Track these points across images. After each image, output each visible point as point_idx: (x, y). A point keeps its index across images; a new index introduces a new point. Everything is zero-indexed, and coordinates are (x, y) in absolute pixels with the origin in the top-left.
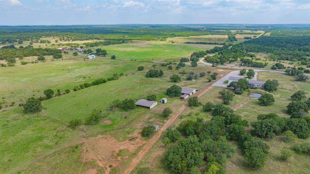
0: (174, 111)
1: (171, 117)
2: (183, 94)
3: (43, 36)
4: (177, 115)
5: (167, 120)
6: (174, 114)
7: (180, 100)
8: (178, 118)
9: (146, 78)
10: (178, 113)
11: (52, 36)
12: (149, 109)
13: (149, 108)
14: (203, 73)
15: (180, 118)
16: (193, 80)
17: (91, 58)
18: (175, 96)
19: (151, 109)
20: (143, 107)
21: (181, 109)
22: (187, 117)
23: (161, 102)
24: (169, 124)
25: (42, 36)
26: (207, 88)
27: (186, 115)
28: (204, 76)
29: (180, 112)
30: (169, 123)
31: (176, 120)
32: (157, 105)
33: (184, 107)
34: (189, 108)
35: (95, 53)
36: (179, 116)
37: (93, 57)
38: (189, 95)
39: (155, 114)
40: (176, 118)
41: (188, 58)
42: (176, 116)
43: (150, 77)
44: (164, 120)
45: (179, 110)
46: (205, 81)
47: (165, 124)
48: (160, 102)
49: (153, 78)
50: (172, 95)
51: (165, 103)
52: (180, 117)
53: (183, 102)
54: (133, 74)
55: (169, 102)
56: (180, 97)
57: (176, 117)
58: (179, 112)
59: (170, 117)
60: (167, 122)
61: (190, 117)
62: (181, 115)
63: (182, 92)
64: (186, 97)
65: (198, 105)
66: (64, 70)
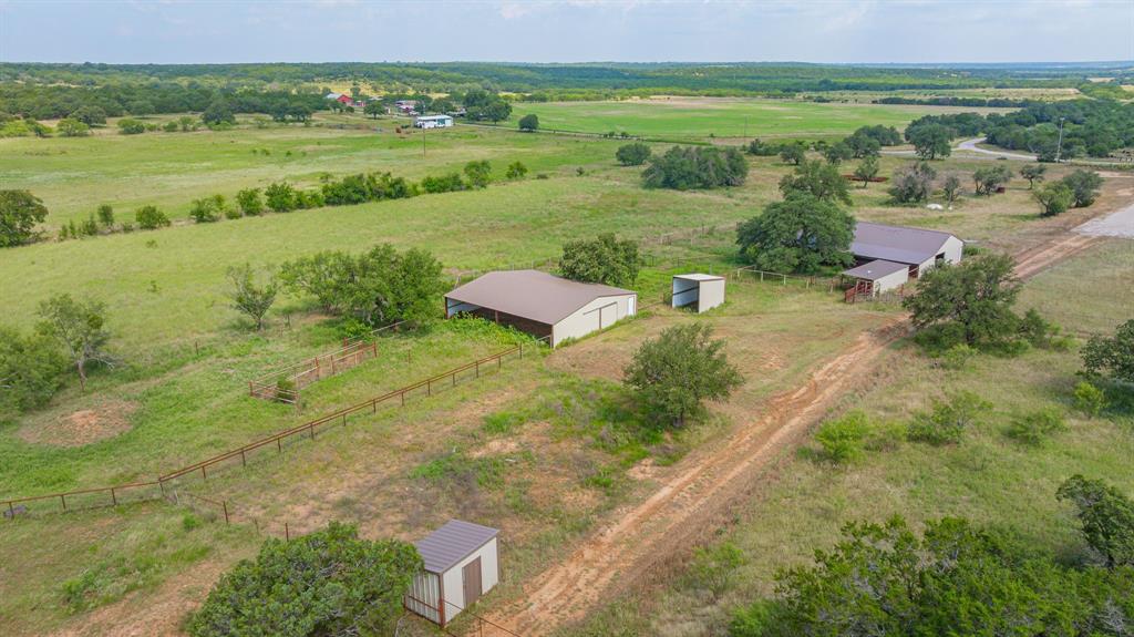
0: (769, 373)
1: (726, 429)
2: (861, 261)
3: (318, 75)
4: (797, 422)
5: (670, 459)
6: (766, 404)
7: (840, 295)
8: (803, 454)
9: (640, 190)
10: (803, 403)
11: (350, 76)
12: (549, 343)
13: (542, 330)
14: (1001, 171)
15: (818, 458)
16: (933, 206)
17: (432, 124)
18: (800, 269)
19: (566, 344)
20: (506, 320)
21: (842, 362)
22: (906, 446)
23: (676, 301)
24: (679, 516)
25: (312, 77)
26: (1047, 245)
27: (901, 423)
28: (1000, 190)
29: (828, 392)
30: (670, 504)
31: (769, 475)
32: (636, 317)
33: (865, 353)
34: (924, 362)
35: (462, 115)
36: (807, 431)
37: (443, 121)
38: (913, 268)
39: (570, 387)
40: (779, 446)
41: (892, 129)
42: (782, 423)
43: (669, 184)
44: (632, 461)
45: (818, 376)
46: (1011, 211)
47: (625, 521)
48: (668, 302)
49: (683, 190)
50: (771, 258)
51: (703, 308)
52: (817, 446)
53: (858, 310)
54: (581, 172)
55: (742, 303)
56: (836, 280)
57: (774, 439)
58: (816, 389)
59: (706, 431)
60: (656, 488)
61: (944, 451)
62: (834, 424)
63: (856, 248)
64: (892, 281)
65: (1012, 338)
66: (268, 154)
